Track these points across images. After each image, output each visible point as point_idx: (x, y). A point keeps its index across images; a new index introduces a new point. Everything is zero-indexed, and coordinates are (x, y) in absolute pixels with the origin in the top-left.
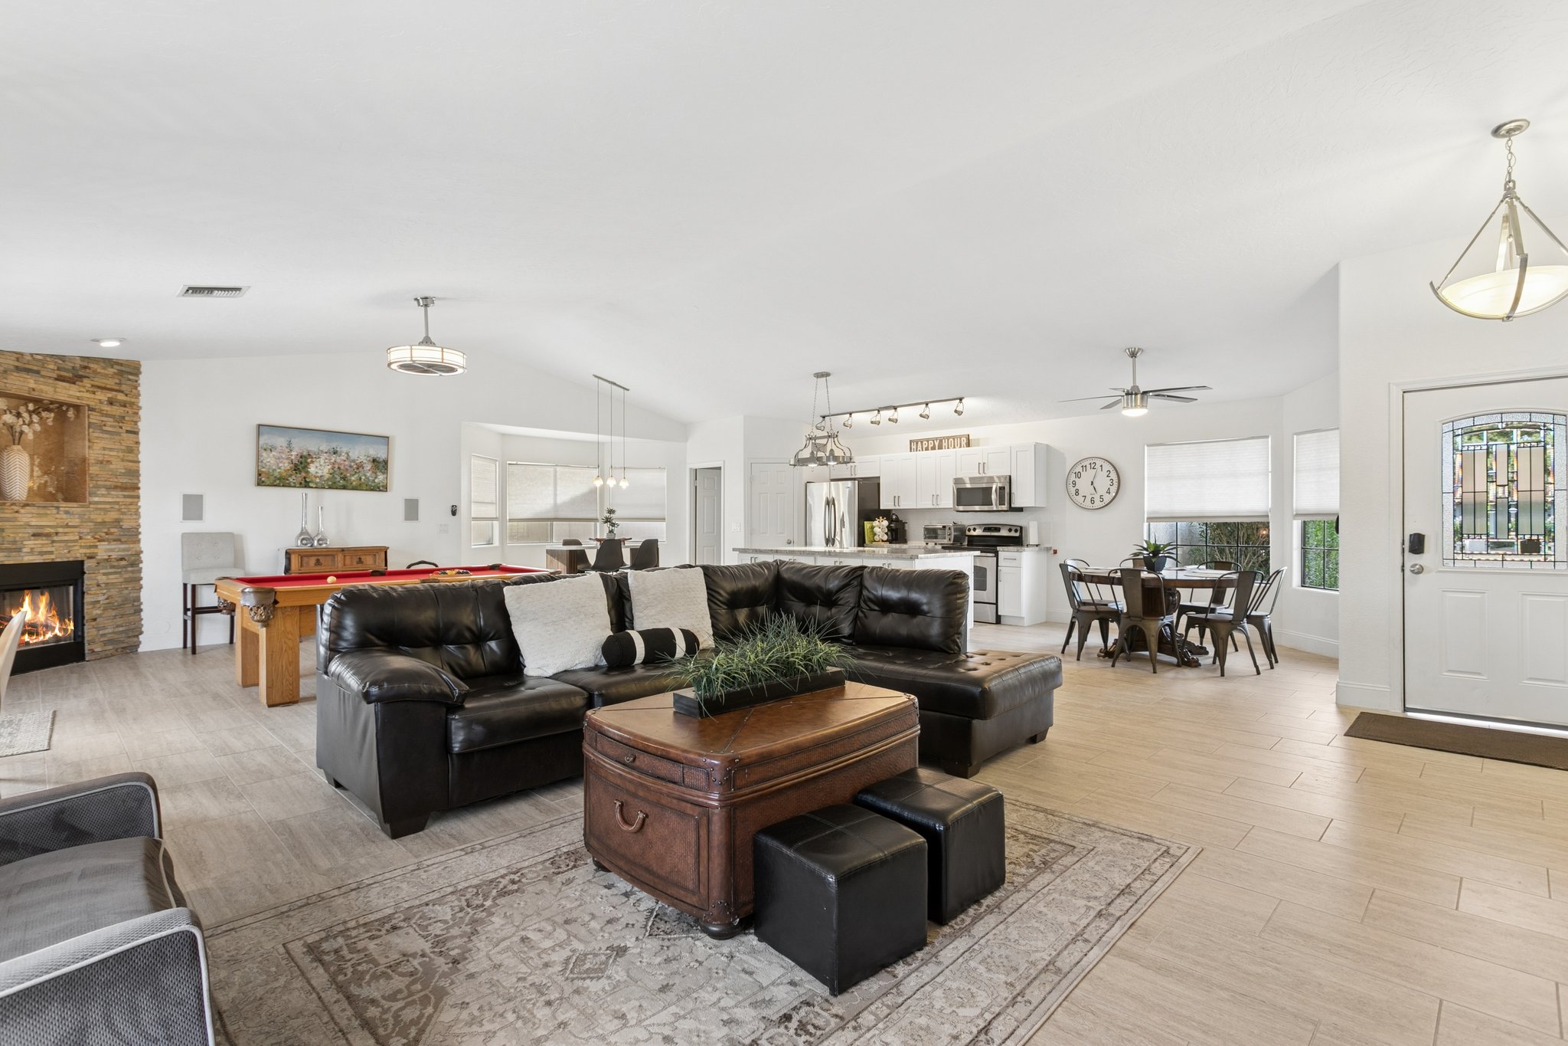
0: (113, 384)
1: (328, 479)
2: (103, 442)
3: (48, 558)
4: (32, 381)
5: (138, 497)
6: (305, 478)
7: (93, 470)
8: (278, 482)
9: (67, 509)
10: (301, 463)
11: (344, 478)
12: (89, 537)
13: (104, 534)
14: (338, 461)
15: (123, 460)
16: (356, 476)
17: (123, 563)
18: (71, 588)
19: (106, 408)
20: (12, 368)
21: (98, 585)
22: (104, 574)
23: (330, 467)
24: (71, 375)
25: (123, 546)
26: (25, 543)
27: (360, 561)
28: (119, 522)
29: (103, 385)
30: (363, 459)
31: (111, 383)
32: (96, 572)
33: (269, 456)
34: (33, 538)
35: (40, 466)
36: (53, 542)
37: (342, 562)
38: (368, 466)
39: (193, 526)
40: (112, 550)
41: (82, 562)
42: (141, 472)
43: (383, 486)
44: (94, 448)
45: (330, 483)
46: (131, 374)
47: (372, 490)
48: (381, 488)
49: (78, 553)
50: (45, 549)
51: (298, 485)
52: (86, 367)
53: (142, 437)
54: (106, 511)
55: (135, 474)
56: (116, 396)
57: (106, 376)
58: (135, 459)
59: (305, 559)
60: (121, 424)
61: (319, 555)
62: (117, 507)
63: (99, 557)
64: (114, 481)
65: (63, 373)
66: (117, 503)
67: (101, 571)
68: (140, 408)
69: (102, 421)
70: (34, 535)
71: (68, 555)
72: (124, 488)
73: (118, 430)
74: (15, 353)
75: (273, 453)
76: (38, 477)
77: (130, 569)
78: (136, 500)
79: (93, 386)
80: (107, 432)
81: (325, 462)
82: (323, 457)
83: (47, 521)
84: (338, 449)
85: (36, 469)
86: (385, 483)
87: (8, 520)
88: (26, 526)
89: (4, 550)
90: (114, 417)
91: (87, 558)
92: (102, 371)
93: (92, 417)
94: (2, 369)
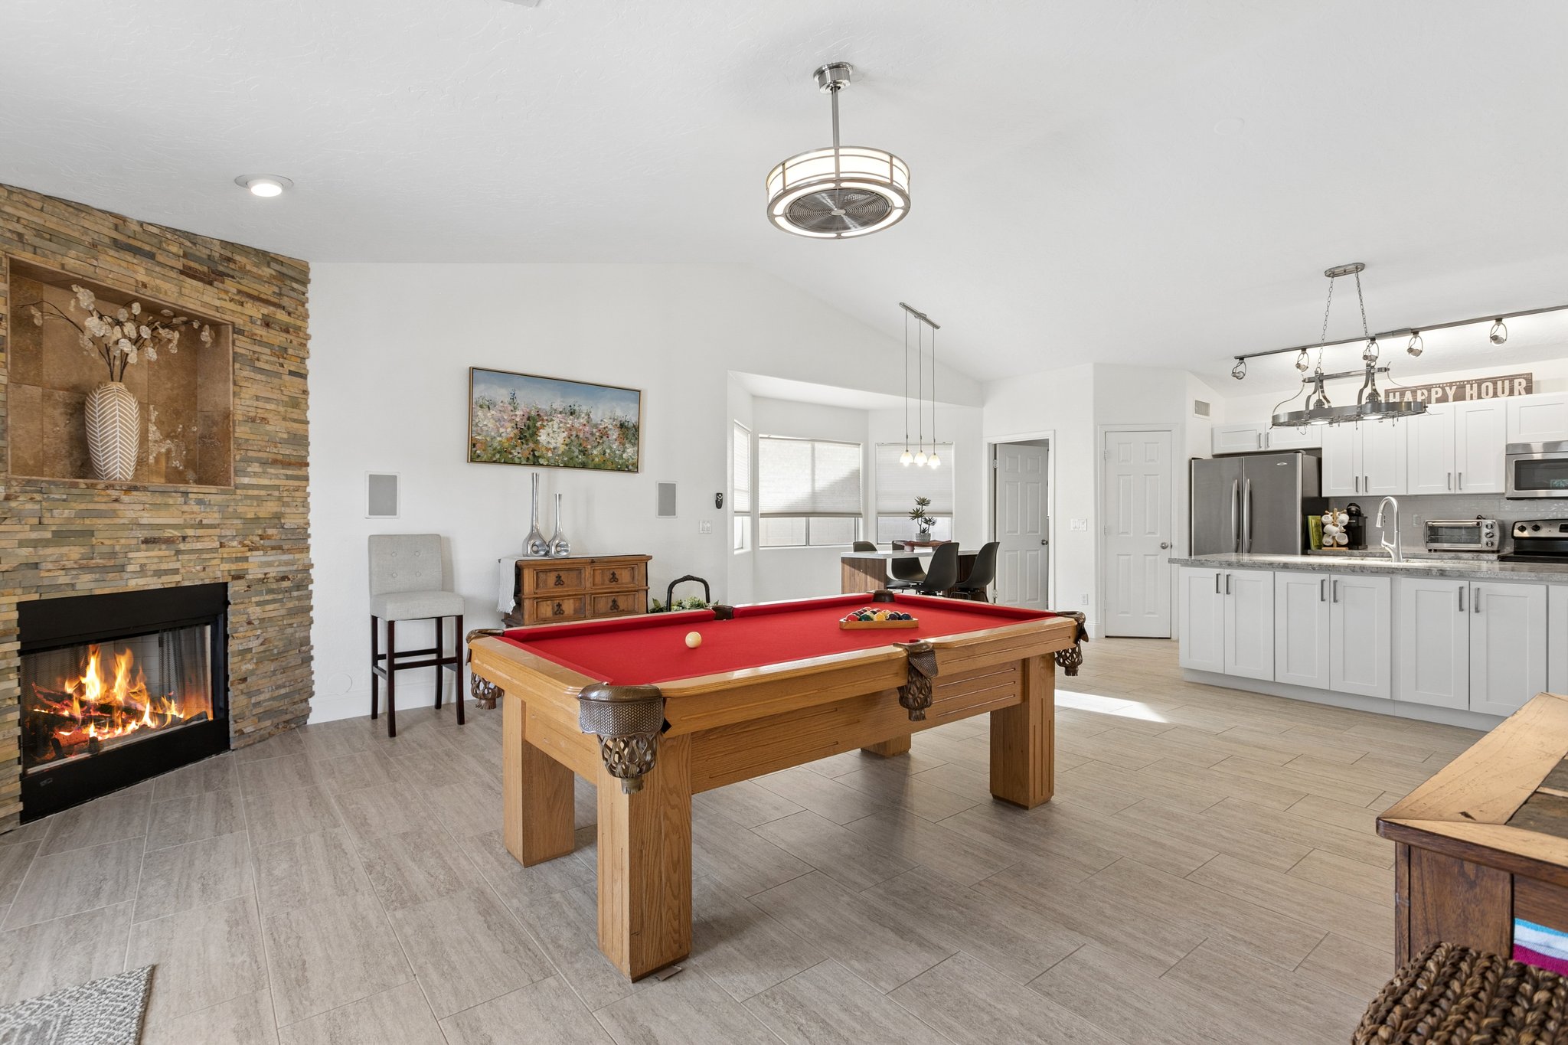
0: (270, 292)
1: (563, 453)
2: (255, 386)
3: (170, 581)
4: (142, 271)
5: (306, 478)
6: (533, 451)
7: (241, 431)
8: (498, 456)
9: (201, 496)
10: (529, 428)
11: (584, 452)
12: (235, 543)
13: (258, 539)
14: (576, 425)
15: (284, 419)
16: (599, 448)
17: (286, 584)
18: (208, 628)
19: (261, 331)
20: (107, 240)
21: (249, 623)
22: (258, 604)
23: (565, 434)
24: (205, 269)
25: (285, 557)
26: (131, 555)
27: (614, 578)
28: (279, 518)
29: (256, 293)
30: (607, 423)
31: (267, 291)
32: (246, 601)
33: (486, 417)
34: (143, 546)
35: (159, 423)
36: (178, 552)
37: (591, 580)
38: (614, 434)
39: (385, 525)
40: (269, 564)
41: (225, 585)
42: (310, 440)
43: (633, 465)
44: (242, 395)
45: (566, 459)
46: (296, 281)
47: (619, 470)
49: (217, 572)
50: (164, 566)
51: (525, 462)
52: (229, 260)
53: (312, 383)
54: (260, 500)
55: (301, 441)
56: (274, 313)
57: (259, 278)
58: (302, 418)
59: (542, 575)
60: (281, 360)
61: (561, 570)
62: (276, 493)
63: (250, 577)
64: (272, 452)
65: (192, 264)
66: (277, 487)
67: (254, 599)
68: (308, 337)
69: (254, 352)
70: (146, 541)
71: (202, 574)
72: (286, 463)
73: (277, 368)
74: (111, 214)
75: (493, 412)
76: (156, 441)
77: (295, 594)
78: (303, 483)
79: (239, 292)
80: (261, 371)
81: (559, 428)
82: (556, 420)
83: (167, 517)
84: (576, 408)
85: (152, 428)
86: (636, 460)
87: (100, 514)
88: (133, 524)
89: (93, 569)
90: (271, 349)
91: (232, 578)
92: (254, 269)
93: (239, 345)
94: (86, 239)
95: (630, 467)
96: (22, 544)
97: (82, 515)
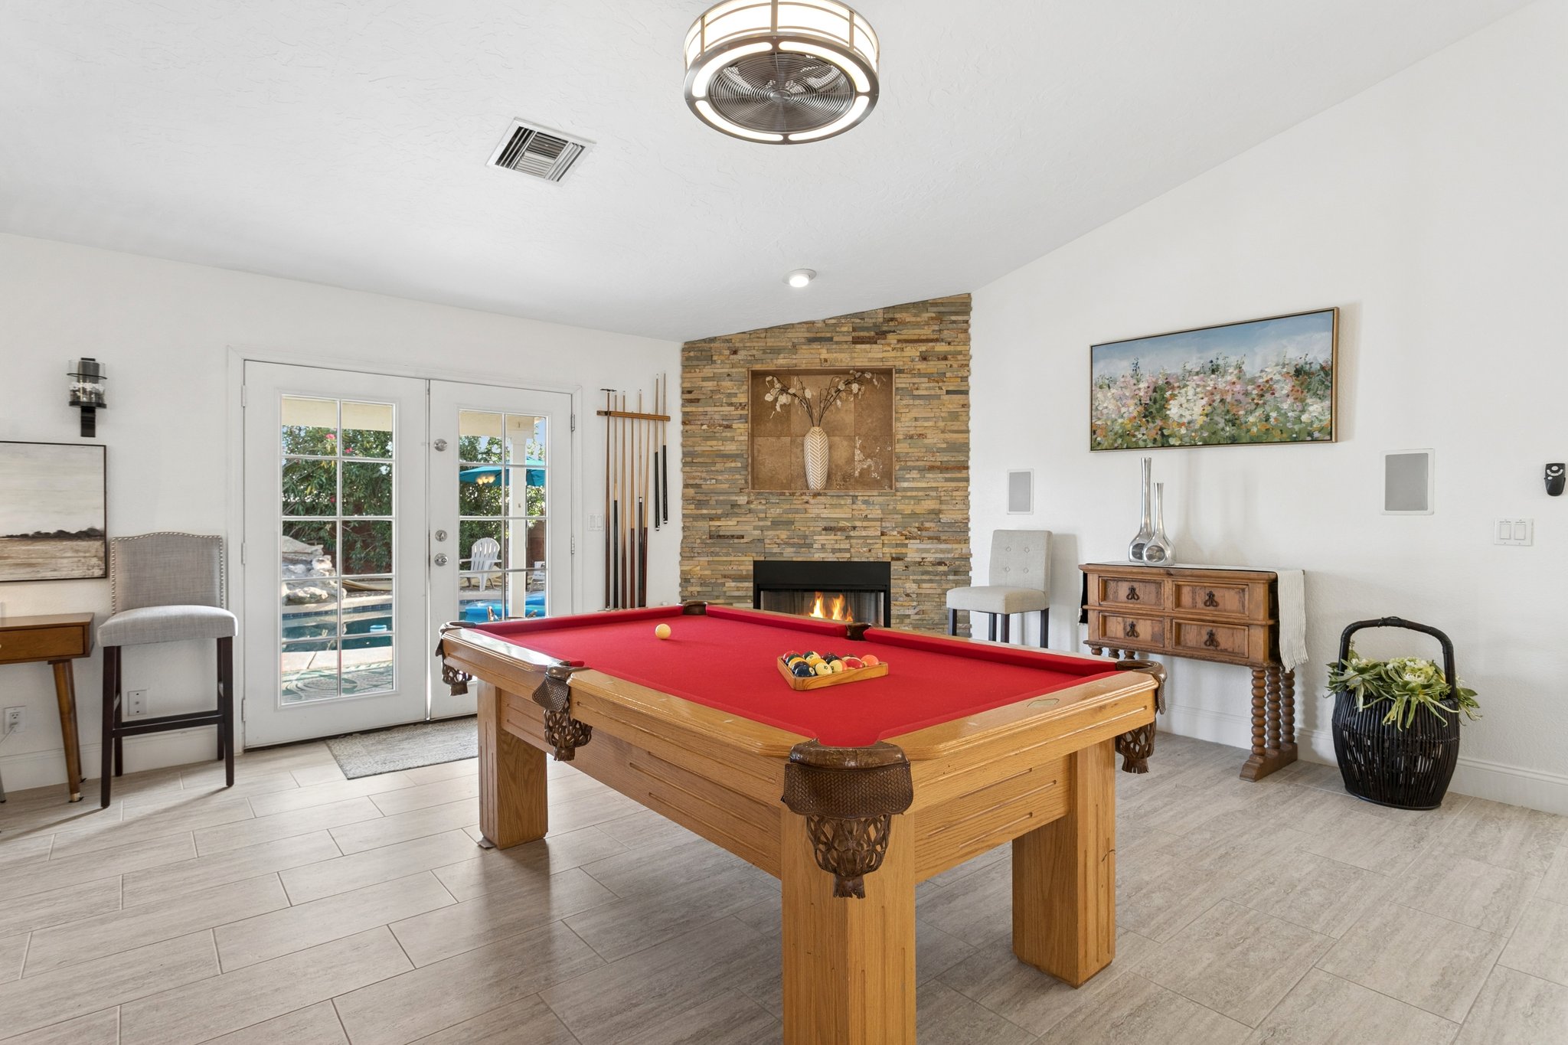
0: (929, 332)
1: (1202, 427)
2: (915, 410)
3: (844, 557)
4: (824, 351)
5: (967, 480)
6: (1161, 429)
7: (901, 448)
8: (1119, 441)
9: (866, 498)
10: (1155, 402)
11: (1233, 422)
12: (895, 533)
13: (916, 530)
14: (1221, 386)
15: (944, 432)
16: (1257, 414)
17: (942, 568)
18: (882, 594)
19: (922, 366)
20: (803, 340)
21: (909, 595)
22: (915, 581)
23: (1204, 402)
24: (872, 334)
25: (943, 546)
26: (815, 538)
27: (1211, 600)
28: (937, 514)
29: (916, 337)
30: (1272, 372)
31: (926, 332)
32: (904, 578)
33: (1107, 398)
34: (824, 532)
35: (863, 448)
36: (849, 537)
37: (1174, 599)
38: (1284, 387)
39: (1015, 520)
40: (927, 551)
41: (888, 564)
42: (971, 446)
43: (1321, 430)
44: (903, 419)
45: (1206, 434)
46: (956, 313)
47: (1295, 441)
48: (1316, 435)
49: (880, 553)
50: (837, 546)
51: (1150, 445)
52: (892, 320)
53: (974, 397)
54: (918, 500)
55: (964, 448)
56: (933, 347)
57: (917, 325)
58: (964, 428)
59: (1112, 585)
60: (940, 384)
61: (1141, 581)
62: (934, 494)
63: (909, 559)
64: (930, 460)
65: (862, 334)
66: (936, 489)
67: (911, 577)
68: (968, 357)
69: (914, 384)
70: (825, 529)
71: (867, 554)
72: (943, 468)
73: (939, 392)
74: (804, 323)
75: (1113, 391)
76: (860, 461)
77: (951, 577)
78: (962, 484)
79: (899, 341)
80: (920, 397)
81: (1196, 394)
82: (1191, 384)
83: (840, 512)
84: (1221, 362)
85: (857, 452)
86: (1326, 423)
87: (797, 512)
88: (818, 518)
89: (793, 545)
90: (930, 377)
91: (893, 559)
92: (913, 319)
93: (900, 381)
94: (790, 344)
95: (1313, 436)
96: (755, 528)
97: (786, 512)
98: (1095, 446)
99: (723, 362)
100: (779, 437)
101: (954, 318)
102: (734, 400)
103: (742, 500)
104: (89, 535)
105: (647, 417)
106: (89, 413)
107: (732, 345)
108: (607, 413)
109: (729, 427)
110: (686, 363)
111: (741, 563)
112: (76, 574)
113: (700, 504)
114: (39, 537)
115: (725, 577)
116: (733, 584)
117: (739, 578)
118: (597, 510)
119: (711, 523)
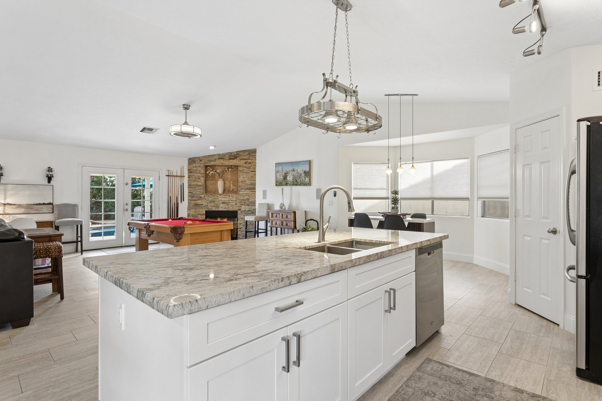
2: (243, 175)
3: (227, 209)
4: (222, 161)
5: (255, 192)
7: (240, 184)
8: (280, 184)
9: (232, 196)
10: (285, 176)
11: (296, 181)
12: (239, 204)
13: (244, 203)
14: (295, 174)
15: (250, 180)
16: (299, 180)
17: (249, 212)
18: (236, 218)
19: (245, 165)
20: (217, 158)
21: (242, 218)
22: (243, 215)
23: (292, 177)
24: (234, 157)
25: (250, 207)
26: (220, 205)
27: (287, 217)
29: (244, 158)
30: (301, 172)
31: (246, 157)
32: (241, 214)
33: (278, 175)
35: (233, 184)
36: (228, 205)
37: (281, 217)
38: (303, 175)
40: (246, 208)
44: (241, 177)
45: (292, 183)
46: (253, 153)
49: (235, 209)
50: (225, 207)
51: (285, 185)
52: (238, 154)
54: (244, 196)
55: (255, 184)
56: (248, 161)
57: (244, 156)
58: (255, 180)
59: (273, 214)
61: (276, 213)
63: (242, 210)
64: (247, 187)
66: (248, 194)
68: (255, 163)
69: (243, 169)
70: (222, 203)
71: (232, 209)
72: (250, 189)
74: (218, 154)
75: (279, 173)
76: (232, 187)
79: (240, 159)
81: (291, 175)
83: (226, 199)
84: (295, 169)
85: (231, 185)
86: (309, 182)
87: (216, 199)
88: (220, 200)
89: (215, 207)
90: (247, 168)
91: (238, 210)
92: (243, 154)
93: (240, 169)
94: (214, 159)
95: (307, 184)
96: (206, 203)
97: (213, 199)
98: (276, 185)
99: (198, 163)
100: (212, 181)
101: (252, 154)
102: (201, 172)
103: (203, 196)
104: (50, 204)
105: (179, 176)
106: (50, 179)
107: (200, 159)
108: (168, 176)
109: (199, 179)
110: (189, 163)
111: (202, 211)
112: (47, 212)
113: (192, 197)
114: (40, 204)
115: (198, 214)
116: (200, 216)
117: (202, 215)
118: (165, 198)
119: (195, 202)
